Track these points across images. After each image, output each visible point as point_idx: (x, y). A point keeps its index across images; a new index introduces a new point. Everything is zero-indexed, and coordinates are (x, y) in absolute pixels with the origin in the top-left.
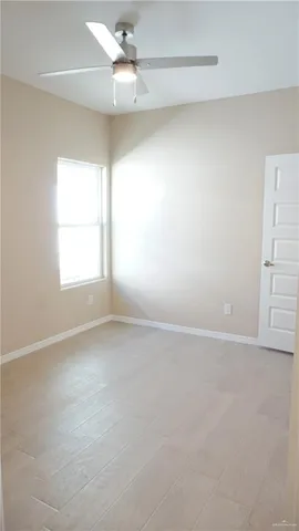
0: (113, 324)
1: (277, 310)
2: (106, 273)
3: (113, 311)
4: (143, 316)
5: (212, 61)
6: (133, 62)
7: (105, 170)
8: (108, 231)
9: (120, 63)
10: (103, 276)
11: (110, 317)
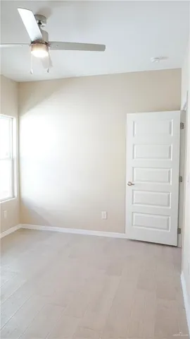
0: (23, 230)
1: (138, 214)
2: (16, 194)
3: (22, 221)
4: (48, 224)
5: (101, 48)
6: (46, 43)
7: (15, 120)
8: (17, 163)
9: (37, 42)
10: (14, 197)
11: (20, 226)
